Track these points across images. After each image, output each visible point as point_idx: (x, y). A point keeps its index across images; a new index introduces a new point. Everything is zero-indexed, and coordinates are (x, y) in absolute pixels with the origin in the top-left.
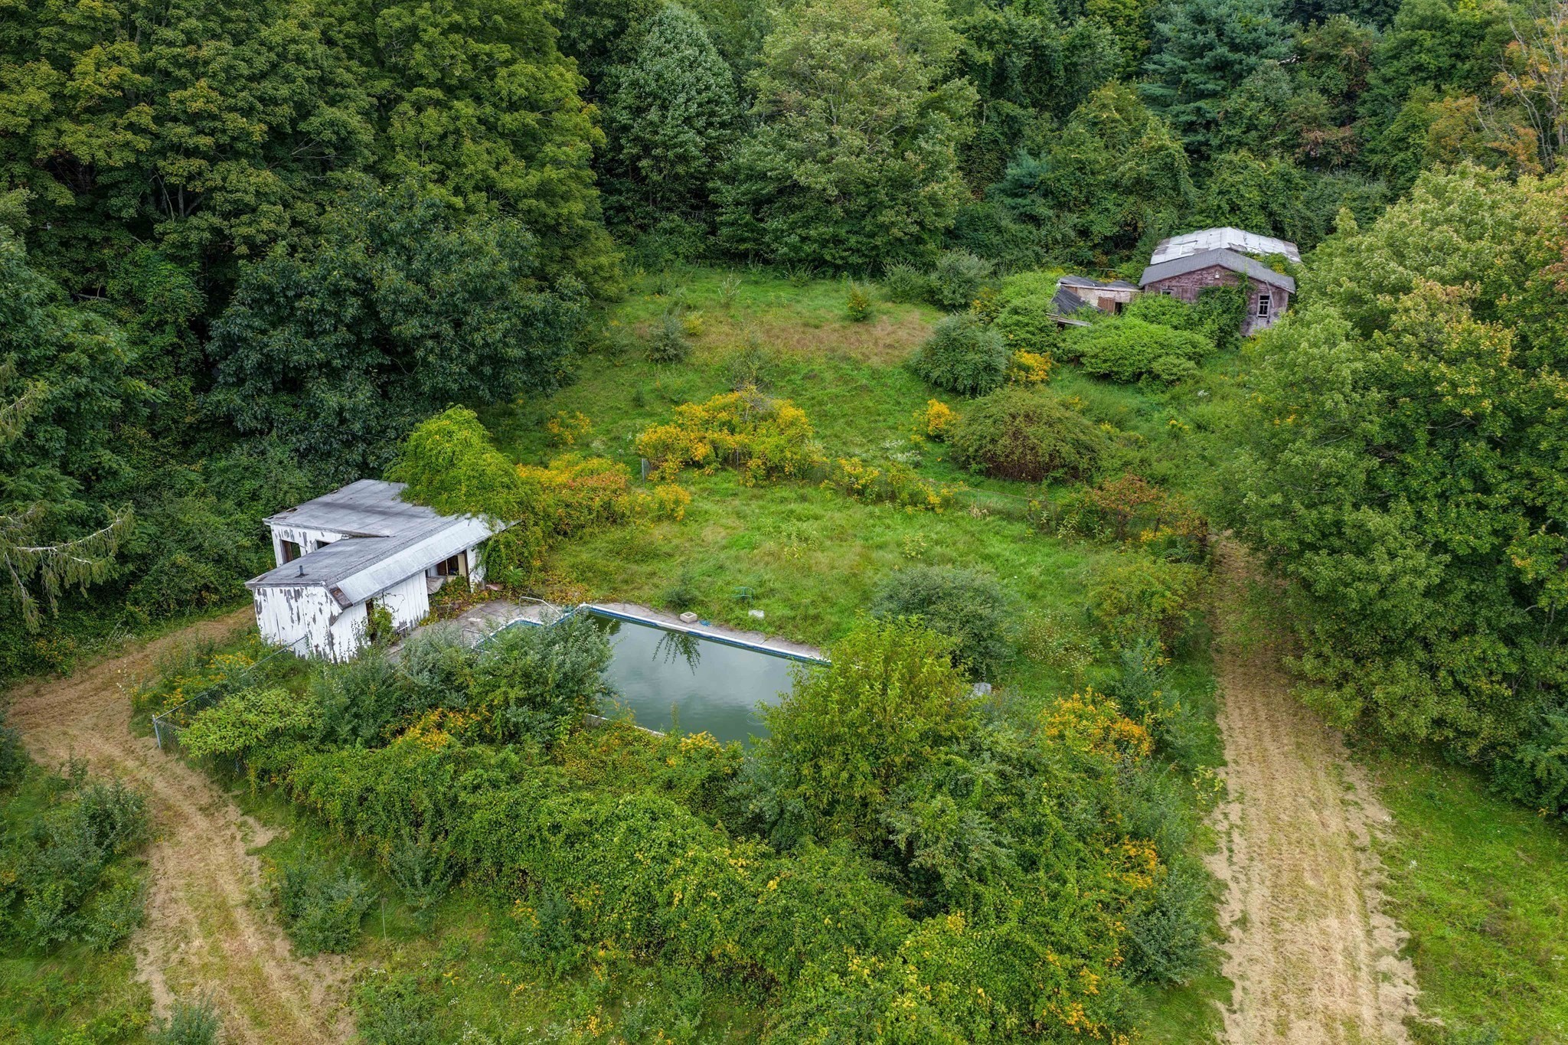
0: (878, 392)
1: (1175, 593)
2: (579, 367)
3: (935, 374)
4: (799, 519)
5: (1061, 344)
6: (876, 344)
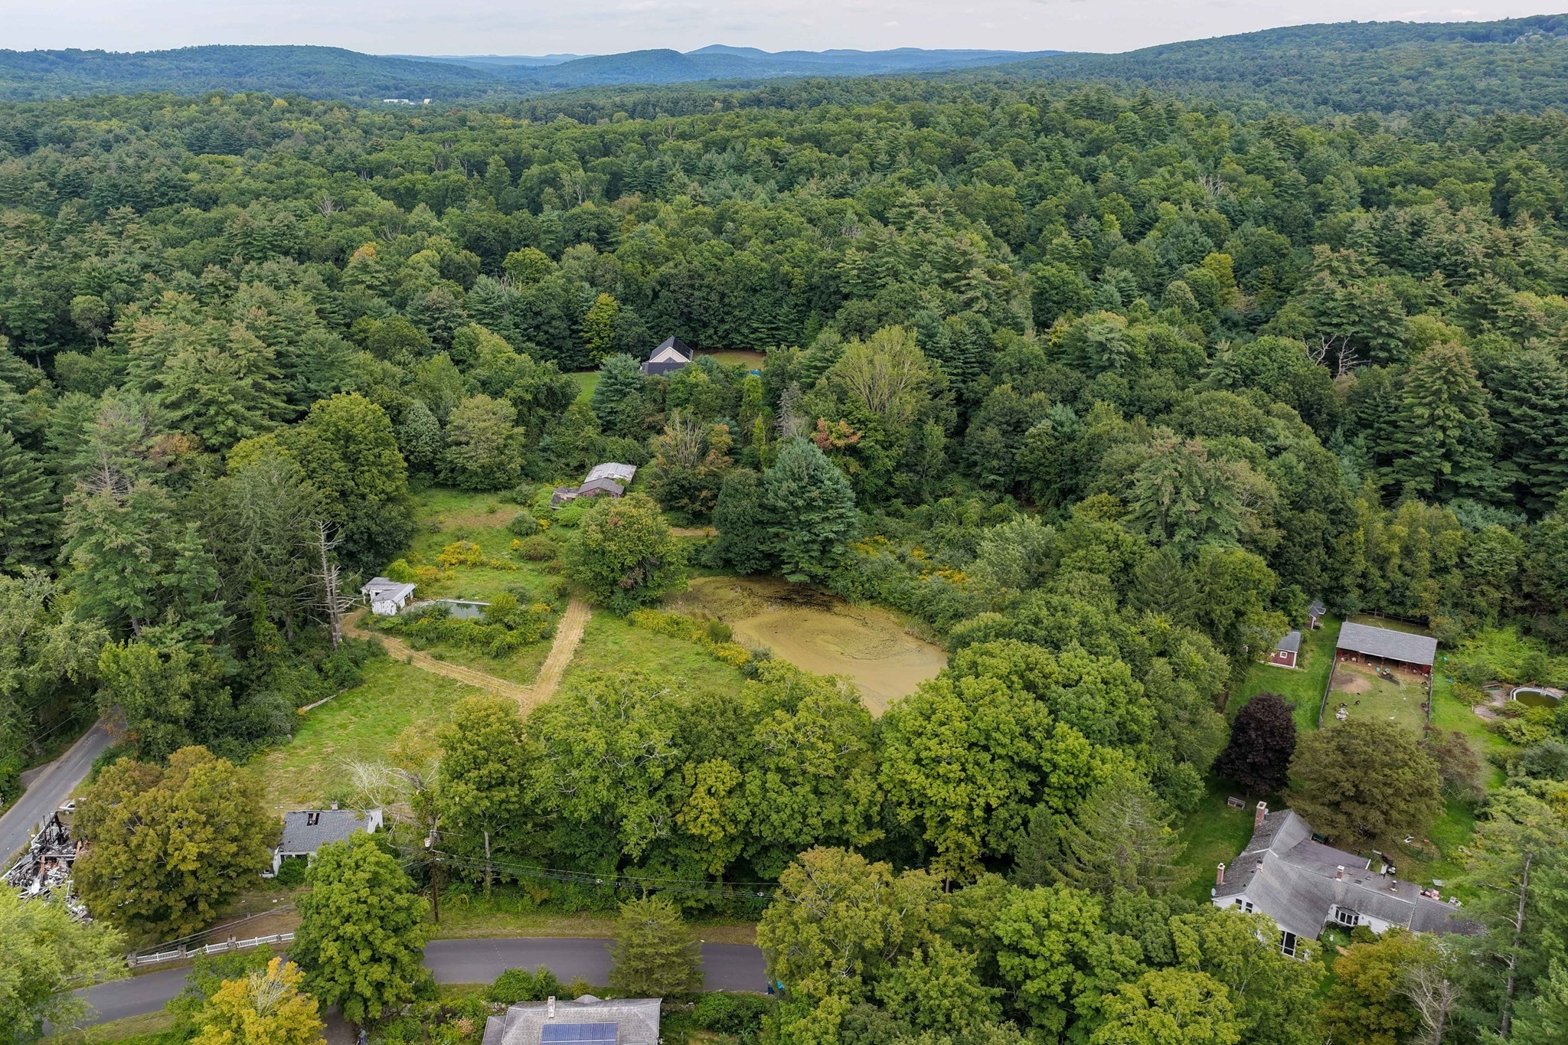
0: (499, 537)
3: (515, 530)
4: (483, 575)
5: (553, 516)
6: (498, 520)
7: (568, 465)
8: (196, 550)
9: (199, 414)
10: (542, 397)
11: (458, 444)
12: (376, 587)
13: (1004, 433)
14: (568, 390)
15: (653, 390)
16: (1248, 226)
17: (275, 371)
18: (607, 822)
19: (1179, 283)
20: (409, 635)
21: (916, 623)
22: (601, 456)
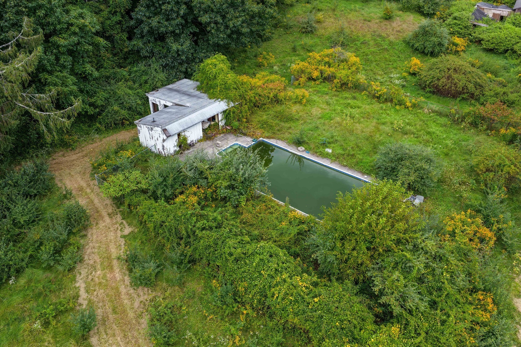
0: (391, 51)
1: (515, 166)
2: (273, 33)
3: (416, 46)
4: (352, 108)
5: (474, 34)
6: (393, 30)
12: (174, 95)
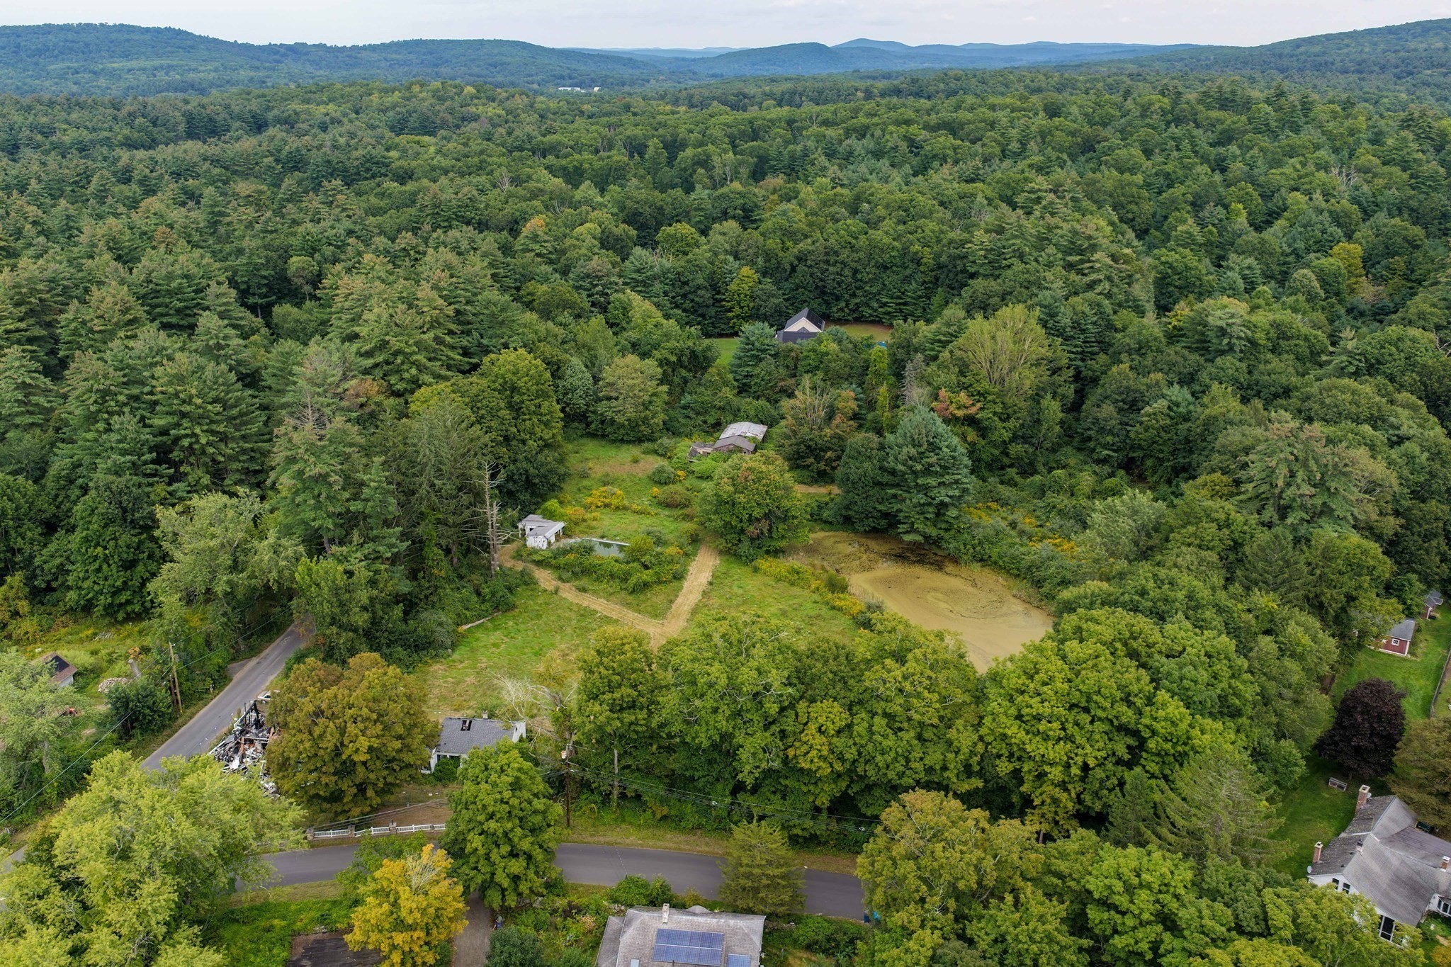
0: (641, 484)
2: (563, 482)
3: (655, 479)
4: (625, 518)
5: (690, 467)
6: (640, 469)
7: (705, 422)
8: (380, 481)
9: (388, 363)
10: (685, 359)
11: (609, 398)
12: (531, 523)
13: (1120, 411)
14: (709, 354)
15: (786, 357)
16: (1381, 217)
17: (453, 327)
18: (724, 750)
19: (1305, 271)
20: (557, 568)
21: (1024, 587)
22: (735, 416)
